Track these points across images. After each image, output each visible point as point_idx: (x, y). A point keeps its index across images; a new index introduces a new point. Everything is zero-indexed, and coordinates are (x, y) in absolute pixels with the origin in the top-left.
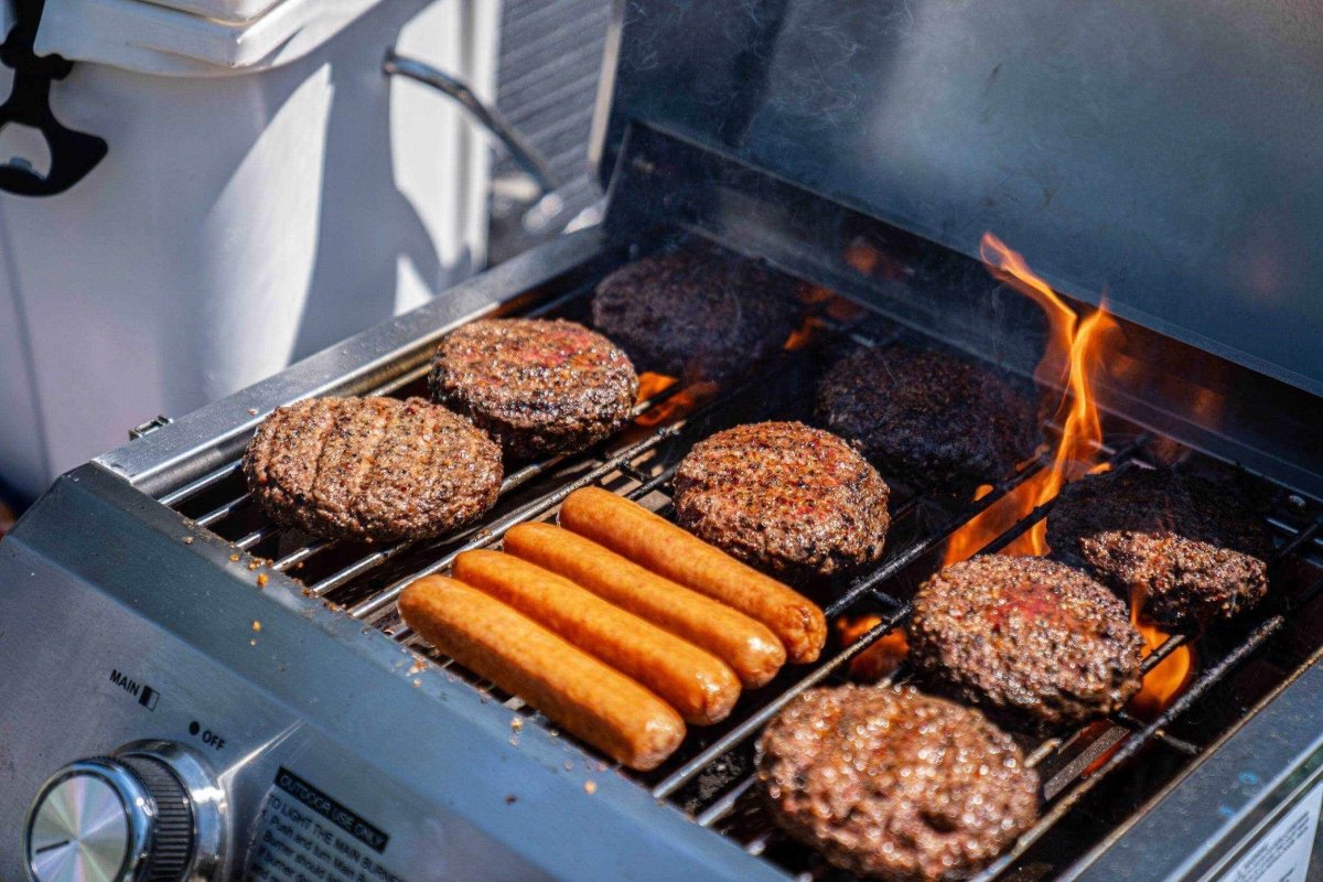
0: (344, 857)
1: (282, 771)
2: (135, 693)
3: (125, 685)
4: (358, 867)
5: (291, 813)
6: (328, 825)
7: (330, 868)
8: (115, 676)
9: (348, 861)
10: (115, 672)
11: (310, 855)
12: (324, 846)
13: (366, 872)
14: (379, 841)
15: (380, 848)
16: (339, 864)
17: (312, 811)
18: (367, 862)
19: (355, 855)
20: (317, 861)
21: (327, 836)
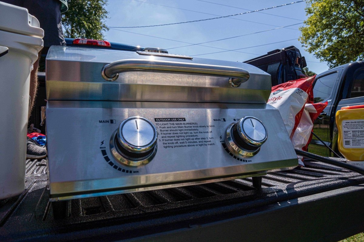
0: (179, 125)
1: (155, 119)
2: (108, 122)
3: (104, 122)
4: (183, 125)
5: (163, 124)
6: (172, 122)
7: (178, 129)
8: (100, 122)
9: (181, 126)
10: (100, 121)
11: (172, 129)
12: (174, 126)
13: (185, 125)
14: (184, 119)
15: (185, 120)
16: (179, 127)
17: (167, 122)
18: (184, 124)
19: (181, 124)
20: (174, 129)
21: (173, 124)
